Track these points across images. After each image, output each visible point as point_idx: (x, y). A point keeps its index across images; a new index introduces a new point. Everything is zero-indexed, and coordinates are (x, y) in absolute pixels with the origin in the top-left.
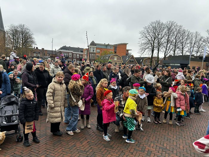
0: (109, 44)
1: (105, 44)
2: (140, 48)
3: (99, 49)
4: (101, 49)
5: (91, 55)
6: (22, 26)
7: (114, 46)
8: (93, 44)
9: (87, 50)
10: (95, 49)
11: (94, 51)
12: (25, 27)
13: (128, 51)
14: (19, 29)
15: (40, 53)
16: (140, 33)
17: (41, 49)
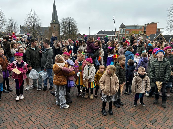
0: (138, 25)
1: (134, 25)
2: (168, 25)
3: (129, 30)
4: (130, 30)
5: (121, 36)
6: (69, 18)
7: (143, 26)
8: (122, 26)
9: (118, 32)
10: (124, 31)
11: (123, 32)
12: (71, 18)
13: (159, 29)
14: (67, 21)
15: (81, 38)
16: (168, 10)
17: (83, 35)
